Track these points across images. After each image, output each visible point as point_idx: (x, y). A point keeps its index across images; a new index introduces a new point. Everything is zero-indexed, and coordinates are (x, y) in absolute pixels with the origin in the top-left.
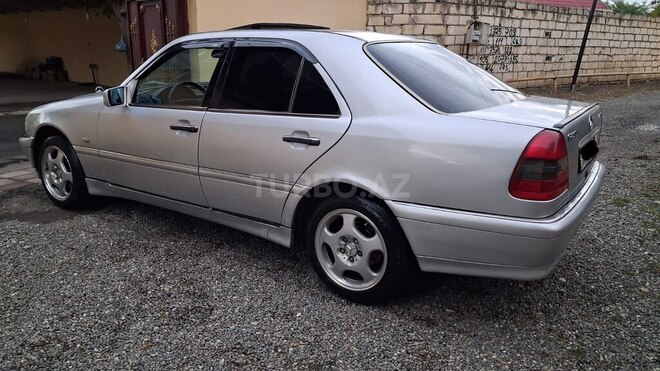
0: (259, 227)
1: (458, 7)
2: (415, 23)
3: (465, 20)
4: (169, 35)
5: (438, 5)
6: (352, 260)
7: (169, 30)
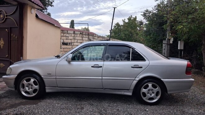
0: (121, 91)
1: (85, 36)
2: (74, 39)
3: (87, 39)
4: (13, 40)
5: (81, 35)
6: (151, 95)
7: (13, 38)
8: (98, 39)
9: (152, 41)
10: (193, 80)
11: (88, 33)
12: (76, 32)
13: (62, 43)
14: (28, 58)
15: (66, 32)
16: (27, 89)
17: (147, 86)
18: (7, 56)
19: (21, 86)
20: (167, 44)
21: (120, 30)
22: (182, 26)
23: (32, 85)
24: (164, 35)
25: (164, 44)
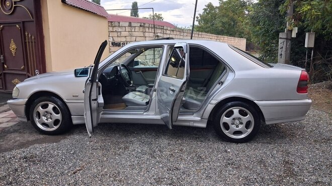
0: (189, 122)
1: (149, 29)
2: (131, 36)
3: (152, 35)
4: (29, 42)
5: (141, 28)
6: (237, 126)
7: (29, 40)
8: (172, 33)
9: (262, 35)
10: (310, 101)
11: (154, 25)
12: (133, 24)
13: (111, 43)
14: (54, 70)
15: (117, 24)
16: (44, 120)
17: (231, 113)
18: (22, 67)
19: (35, 115)
20: (287, 39)
21: (214, 16)
22: (309, 7)
23: (51, 114)
24: (282, 23)
25: (281, 38)
